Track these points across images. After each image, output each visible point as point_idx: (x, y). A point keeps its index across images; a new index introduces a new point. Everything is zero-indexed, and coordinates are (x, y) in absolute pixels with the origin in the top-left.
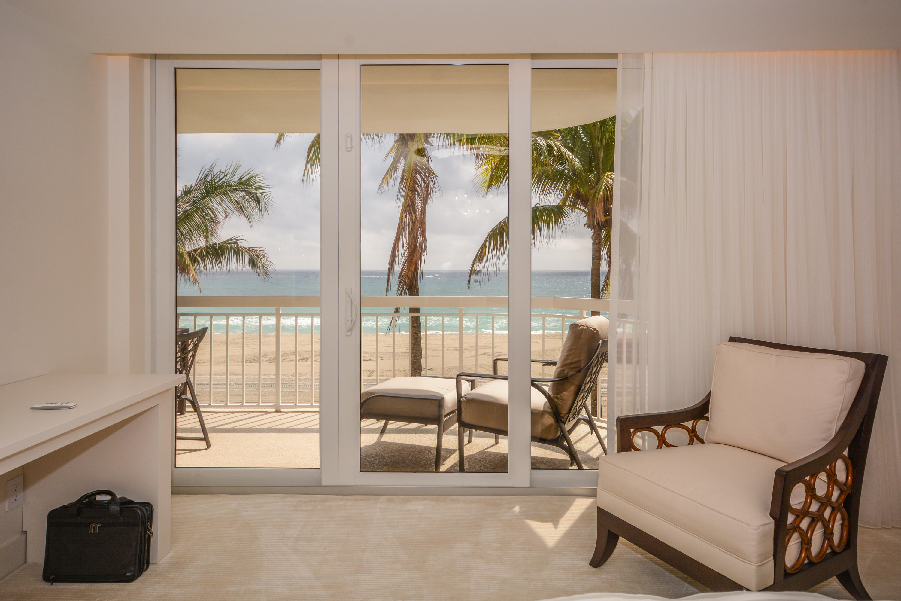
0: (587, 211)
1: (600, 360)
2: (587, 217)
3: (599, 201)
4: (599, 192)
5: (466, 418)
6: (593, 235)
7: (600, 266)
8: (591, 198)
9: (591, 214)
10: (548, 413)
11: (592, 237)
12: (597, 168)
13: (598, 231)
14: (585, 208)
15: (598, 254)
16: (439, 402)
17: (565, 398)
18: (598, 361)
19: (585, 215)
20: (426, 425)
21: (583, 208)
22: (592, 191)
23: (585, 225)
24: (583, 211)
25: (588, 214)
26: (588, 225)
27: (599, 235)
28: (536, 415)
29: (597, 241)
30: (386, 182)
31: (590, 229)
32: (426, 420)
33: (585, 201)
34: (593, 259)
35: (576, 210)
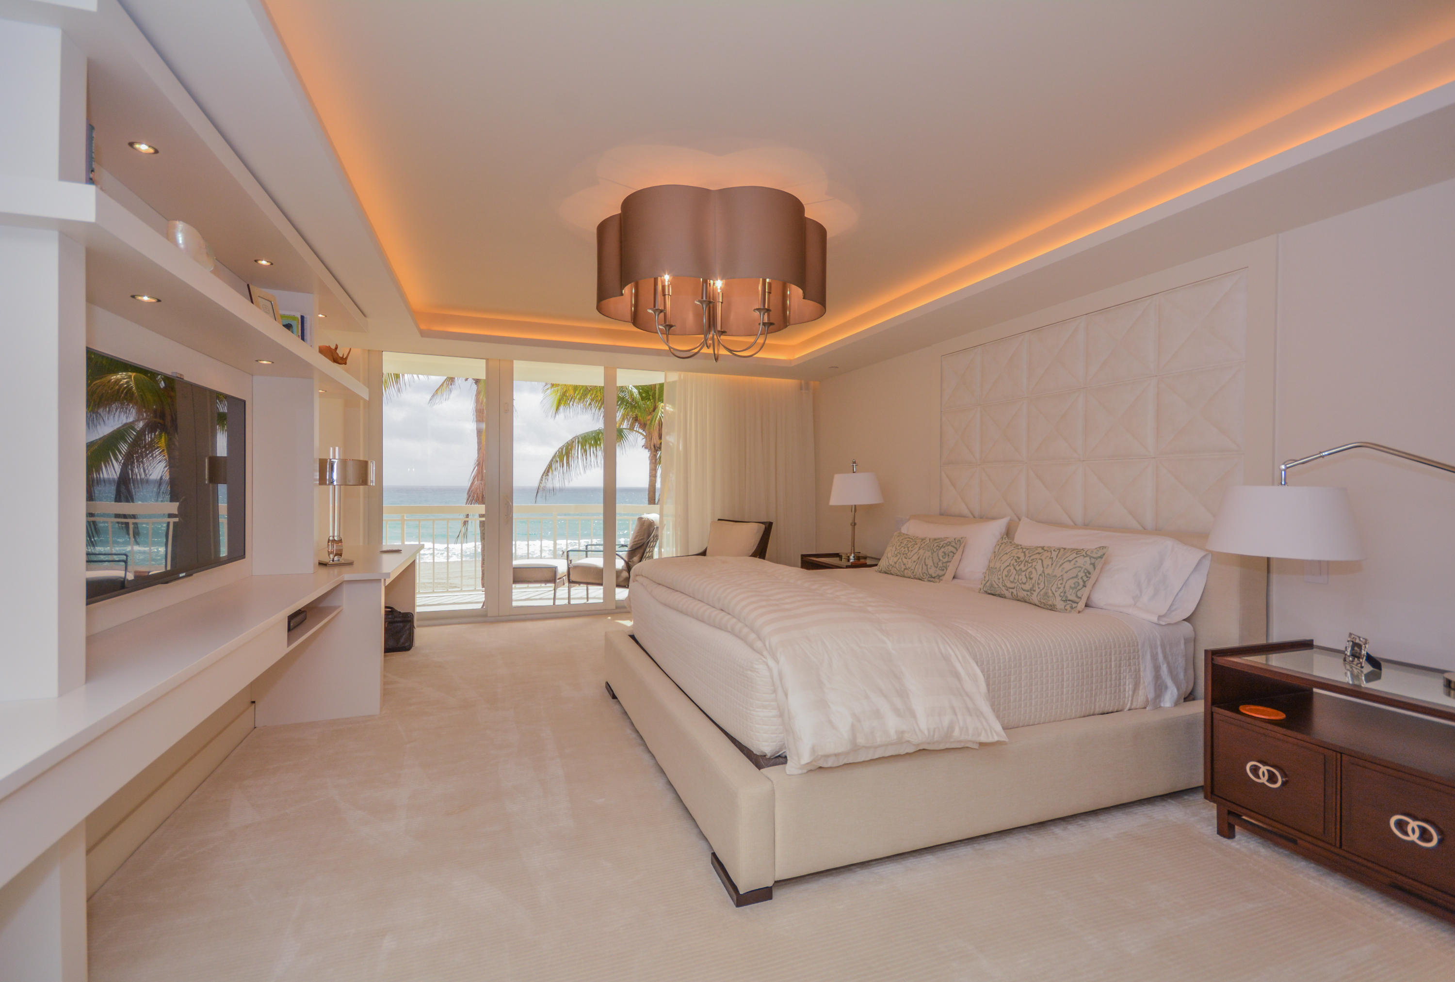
0: (645, 434)
1: (655, 539)
2: (644, 439)
3: (655, 428)
4: (655, 421)
5: (572, 578)
6: (650, 455)
7: (655, 483)
8: (648, 422)
9: (649, 437)
10: (625, 570)
11: (649, 457)
12: (654, 397)
13: (654, 452)
14: (644, 431)
15: (654, 472)
16: (554, 570)
17: (634, 560)
18: (654, 539)
19: (643, 437)
20: (546, 584)
21: (641, 431)
22: (649, 417)
23: (643, 446)
24: (641, 434)
25: (645, 437)
26: (646, 447)
27: (655, 456)
28: (618, 573)
29: (654, 461)
30: (439, 393)
31: (647, 450)
32: (546, 581)
33: (643, 426)
34: (650, 476)
35: (634, 432)
